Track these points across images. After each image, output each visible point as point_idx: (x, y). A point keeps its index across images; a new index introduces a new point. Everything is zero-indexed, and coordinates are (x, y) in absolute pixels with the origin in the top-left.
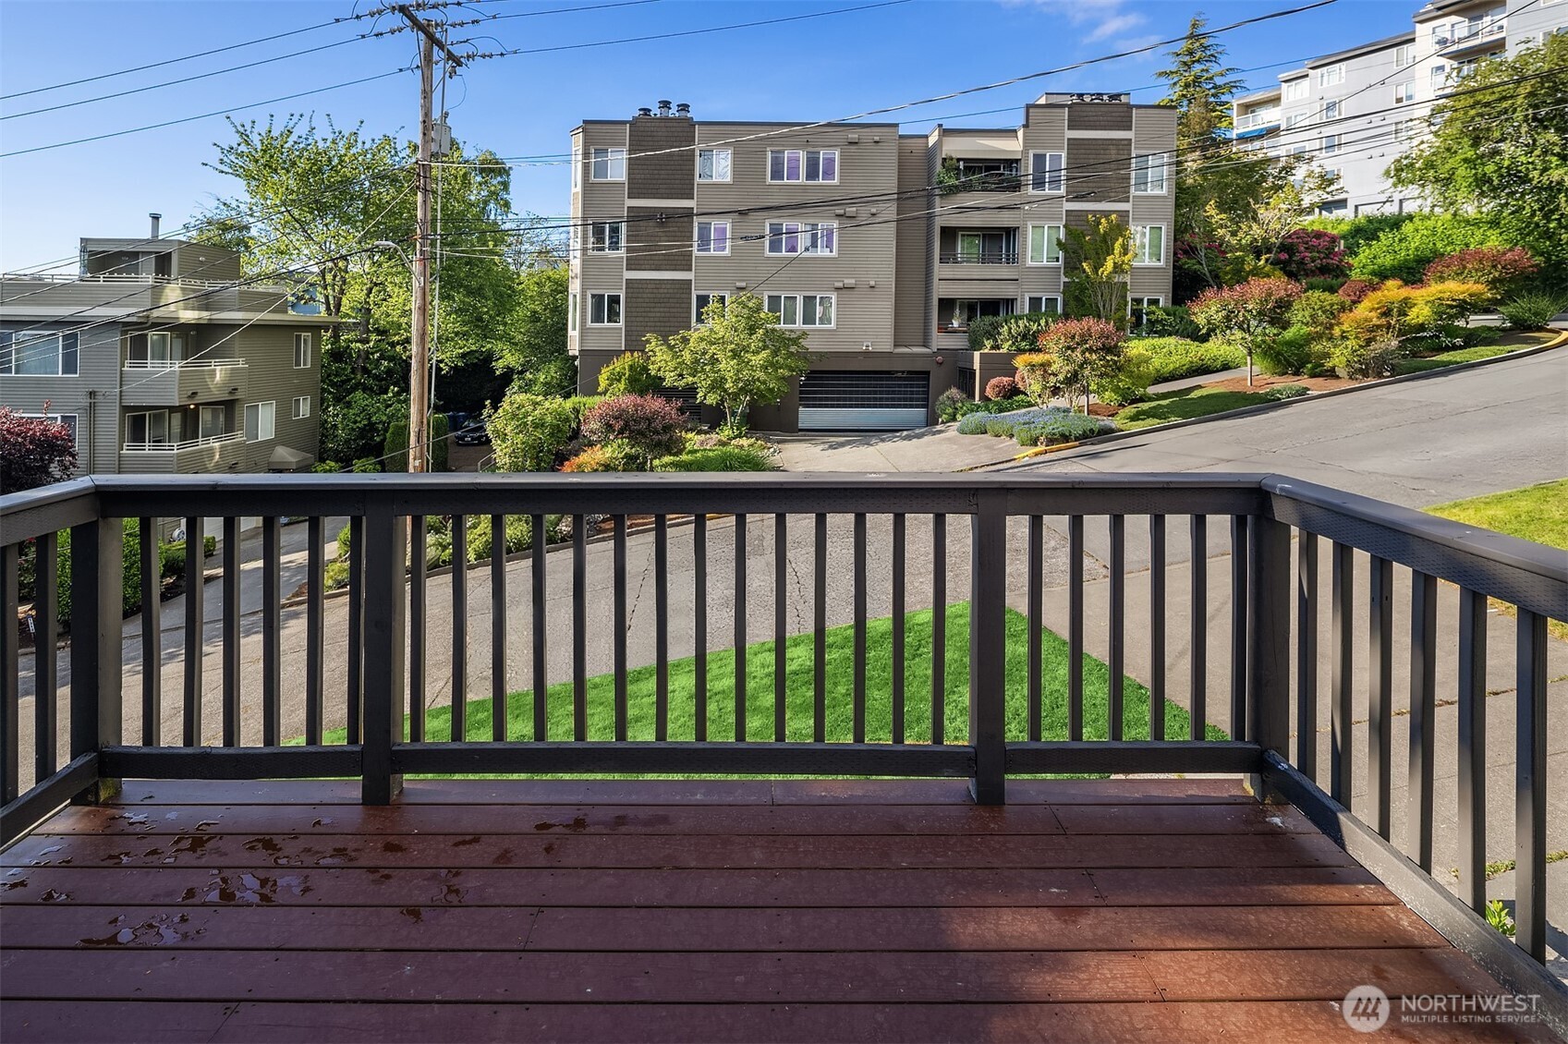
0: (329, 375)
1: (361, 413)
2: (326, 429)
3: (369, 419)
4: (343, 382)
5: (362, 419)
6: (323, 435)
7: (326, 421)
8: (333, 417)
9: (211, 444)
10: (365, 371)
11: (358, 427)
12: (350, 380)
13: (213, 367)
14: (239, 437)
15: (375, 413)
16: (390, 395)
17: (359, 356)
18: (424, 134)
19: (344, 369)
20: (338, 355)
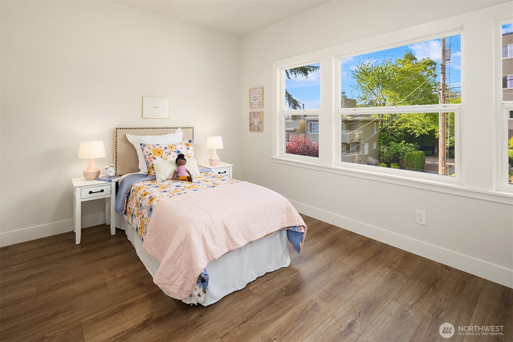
0: (381, 136)
1: (394, 149)
2: (380, 153)
3: (397, 151)
4: (385, 138)
5: (395, 151)
6: (379, 155)
7: (380, 150)
8: (382, 149)
9: (355, 154)
10: (392, 135)
11: (393, 153)
12: (388, 138)
13: (355, 133)
14: (361, 153)
15: (399, 149)
16: (402, 143)
17: (389, 130)
18: (443, 54)
19: (385, 134)
20: (383, 130)
